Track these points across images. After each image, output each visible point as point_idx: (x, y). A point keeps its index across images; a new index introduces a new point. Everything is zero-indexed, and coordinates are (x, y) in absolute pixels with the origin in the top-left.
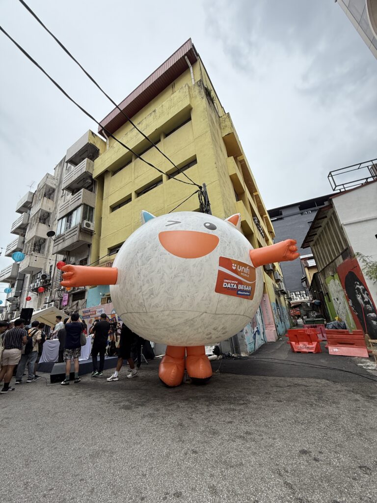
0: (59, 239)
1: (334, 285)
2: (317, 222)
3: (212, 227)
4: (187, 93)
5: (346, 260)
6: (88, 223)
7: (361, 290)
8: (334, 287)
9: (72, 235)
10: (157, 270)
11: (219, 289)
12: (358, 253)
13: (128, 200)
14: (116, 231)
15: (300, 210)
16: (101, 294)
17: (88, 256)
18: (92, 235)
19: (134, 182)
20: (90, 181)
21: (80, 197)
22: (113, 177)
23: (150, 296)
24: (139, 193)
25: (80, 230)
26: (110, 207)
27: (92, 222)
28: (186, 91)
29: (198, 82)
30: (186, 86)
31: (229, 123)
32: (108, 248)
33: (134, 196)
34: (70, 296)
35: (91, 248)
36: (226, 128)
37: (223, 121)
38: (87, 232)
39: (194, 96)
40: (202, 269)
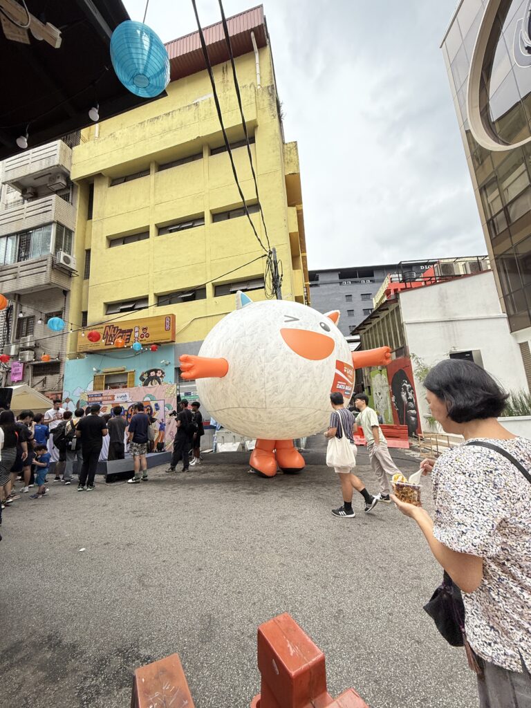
0: (8, 272)
1: (379, 380)
2: (377, 312)
3: (326, 328)
4: (253, 100)
5: (400, 358)
6: (67, 257)
7: (408, 389)
8: (379, 382)
9: (34, 271)
10: (282, 369)
12: (413, 354)
13: (142, 234)
14: (120, 278)
15: (340, 278)
16: (94, 369)
17: (64, 308)
18: (70, 276)
19: (154, 208)
20: (65, 183)
21: (48, 208)
23: (274, 393)
24: (163, 229)
25: (52, 266)
26: (107, 237)
27: (70, 254)
28: (251, 96)
29: (268, 87)
30: (252, 87)
31: (296, 157)
32: (104, 303)
33: (153, 231)
34: (28, 367)
35: (69, 296)
36: (292, 164)
37: (288, 151)
38: (64, 271)
39: (261, 107)
40: (323, 371)
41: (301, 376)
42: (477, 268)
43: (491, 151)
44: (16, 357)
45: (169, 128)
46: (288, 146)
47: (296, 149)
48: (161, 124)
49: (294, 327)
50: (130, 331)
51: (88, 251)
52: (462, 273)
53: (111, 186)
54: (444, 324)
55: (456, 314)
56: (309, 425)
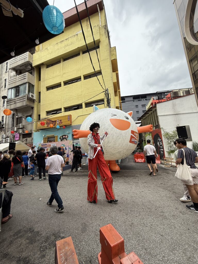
0: (13, 101)
1: (149, 137)
2: (148, 112)
3: (127, 118)
4: (98, 31)
5: (156, 129)
6: (32, 95)
7: (160, 141)
9: (22, 100)
10: (111, 134)
11: (131, 141)
12: (162, 128)
13: (59, 85)
14: (51, 102)
15: (133, 99)
16: (43, 135)
17: (32, 114)
18: (34, 102)
19: (63, 75)
20: (30, 68)
21: (25, 77)
22: (47, 69)
23: (108, 143)
24: (66, 83)
25: (27, 98)
26: (46, 87)
27: (33, 94)
28: (97, 30)
29: (104, 26)
30: (98, 26)
31: (115, 53)
32: (46, 111)
33: (62, 84)
34: (21, 135)
35: (34, 109)
36: (114, 56)
37: (112, 50)
38: (31, 100)
39: (102, 34)
40: (126, 134)
41: (118, 137)
42: (188, 93)
43: (194, 45)
44: (17, 131)
45: (67, 44)
46: (112, 48)
47: (116, 49)
48: (64, 43)
49: (115, 118)
50: (56, 121)
51: (40, 93)
52: (182, 95)
53: (47, 68)
54: (174, 116)
55: (180, 112)
56: (121, 155)
